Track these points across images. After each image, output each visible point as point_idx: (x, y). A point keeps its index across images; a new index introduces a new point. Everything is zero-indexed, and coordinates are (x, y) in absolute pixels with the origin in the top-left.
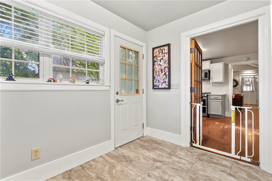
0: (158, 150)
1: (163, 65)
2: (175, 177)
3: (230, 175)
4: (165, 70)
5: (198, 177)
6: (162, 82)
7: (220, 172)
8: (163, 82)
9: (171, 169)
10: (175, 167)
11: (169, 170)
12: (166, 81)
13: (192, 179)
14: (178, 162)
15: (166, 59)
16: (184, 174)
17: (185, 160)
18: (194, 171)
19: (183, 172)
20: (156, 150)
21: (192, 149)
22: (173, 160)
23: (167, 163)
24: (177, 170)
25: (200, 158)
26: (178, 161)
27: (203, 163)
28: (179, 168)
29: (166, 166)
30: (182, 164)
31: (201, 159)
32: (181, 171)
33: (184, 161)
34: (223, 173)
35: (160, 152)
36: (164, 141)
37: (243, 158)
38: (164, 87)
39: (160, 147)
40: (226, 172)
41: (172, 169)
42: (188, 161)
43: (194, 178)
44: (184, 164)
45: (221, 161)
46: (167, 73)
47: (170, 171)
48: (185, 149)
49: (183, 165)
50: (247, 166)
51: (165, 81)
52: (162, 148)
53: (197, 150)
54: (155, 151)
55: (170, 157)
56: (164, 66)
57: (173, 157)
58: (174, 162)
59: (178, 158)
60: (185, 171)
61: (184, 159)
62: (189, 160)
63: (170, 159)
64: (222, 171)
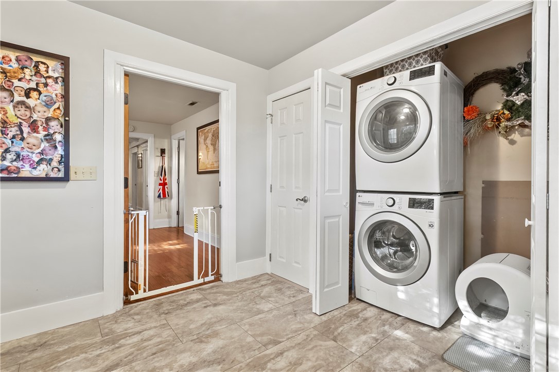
0: (63, 357)
1: (38, 108)
2: (178, 360)
3: (215, 305)
4: (47, 124)
5: (197, 333)
6: (36, 159)
7: (205, 309)
8: (42, 160)
9: (154, 358)
10: (154, 350)
11: (154, 361)
12: (51, 160)
13: (197, 340)
14: (143, 341)
15: (54, 96)
16: (181, 346)
17: (147, 330)
18: (183, 332)
19: (174, 344)
20: (60, 362)
21: (132, 308)
22: (130, 346)
23: (130, 357)
24: (162, 350)
25: (161, 311)
26: (142, 339)
27: (176, 315)
28: (160, 346)
29: (139, 362)
30: (155, 338)
31: (166, 312)
32: (170, 347)
33: (151, 332)
34: (208, 308)
35: (78, 356)
36: (46, 333)
37: (207, 279)
38: (43, 175)
39: (61, 349)
40: (210, 306)
41: (154, 356)
42: (155, 327)
43: (198, 338)
44: (159, 335)
45: (188, 298)
46: (58, 137)
47: (158, 361)
48: (121, 316)
49: (159, 337)
50: (212, 287)
51: (48, 157)
52: (66, 347)
53: (141, 306)
54: (59, 365)
55: (117, 345)
56: (45, 114)
57: (122, 340)
58: (138, 346)
59: (134, 335)
60: (174, 341)
61: (145, 330)
62: (153, 325)
63: (122, 348)
64: (205, 307)
